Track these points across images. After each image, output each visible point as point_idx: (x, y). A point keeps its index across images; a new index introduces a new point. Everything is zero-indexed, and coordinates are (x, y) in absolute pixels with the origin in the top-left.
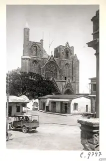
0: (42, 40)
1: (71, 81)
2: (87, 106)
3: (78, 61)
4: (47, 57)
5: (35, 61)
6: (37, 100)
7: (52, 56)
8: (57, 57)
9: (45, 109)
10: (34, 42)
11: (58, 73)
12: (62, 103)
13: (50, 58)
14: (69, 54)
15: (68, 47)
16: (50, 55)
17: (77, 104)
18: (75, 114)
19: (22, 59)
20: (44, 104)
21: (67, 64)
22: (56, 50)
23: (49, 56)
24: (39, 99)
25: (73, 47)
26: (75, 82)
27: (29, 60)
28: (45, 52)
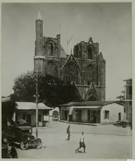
0: (59, 36)
1: (95, 86)
2: (120, 114)
3: (104, 62)
4: (65, 57)
5: (50, 62)
6: (57, 109)
7: (72, 55)
8: (77, 57)
9: (68, 119)
10: (49, 38)
11: (79, 76)
12: (89, 110)
13: (70, 58)
14: (93, 52)
15: (91, 43)
16: (69, 54)
17: (108, 112)
18: (106, 124)
19: (35, 59)
20: (66, 112)
21: (90, 65)
22: (77, 48)
23: (67, 56)
24: (60, 107)
25: (97, 44)
26: (100, 87)
27: (44, 60)
28: (63, 50)
